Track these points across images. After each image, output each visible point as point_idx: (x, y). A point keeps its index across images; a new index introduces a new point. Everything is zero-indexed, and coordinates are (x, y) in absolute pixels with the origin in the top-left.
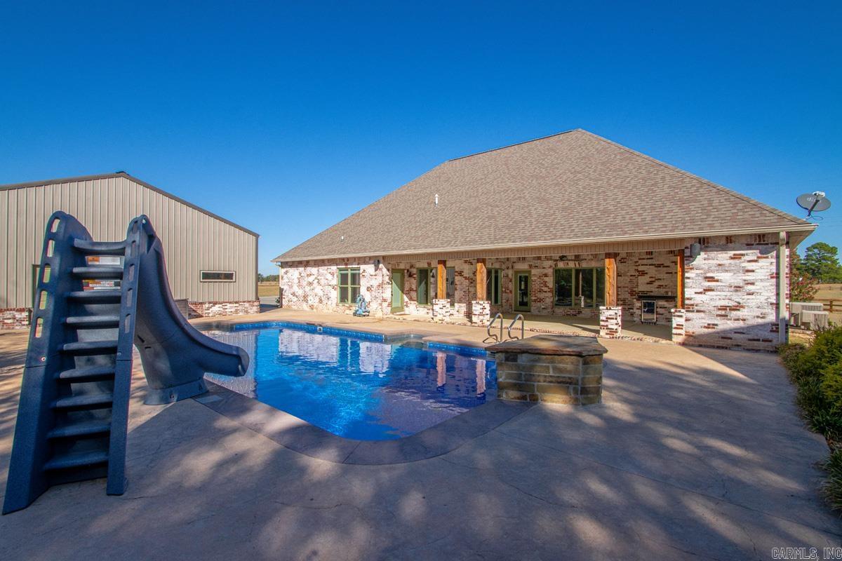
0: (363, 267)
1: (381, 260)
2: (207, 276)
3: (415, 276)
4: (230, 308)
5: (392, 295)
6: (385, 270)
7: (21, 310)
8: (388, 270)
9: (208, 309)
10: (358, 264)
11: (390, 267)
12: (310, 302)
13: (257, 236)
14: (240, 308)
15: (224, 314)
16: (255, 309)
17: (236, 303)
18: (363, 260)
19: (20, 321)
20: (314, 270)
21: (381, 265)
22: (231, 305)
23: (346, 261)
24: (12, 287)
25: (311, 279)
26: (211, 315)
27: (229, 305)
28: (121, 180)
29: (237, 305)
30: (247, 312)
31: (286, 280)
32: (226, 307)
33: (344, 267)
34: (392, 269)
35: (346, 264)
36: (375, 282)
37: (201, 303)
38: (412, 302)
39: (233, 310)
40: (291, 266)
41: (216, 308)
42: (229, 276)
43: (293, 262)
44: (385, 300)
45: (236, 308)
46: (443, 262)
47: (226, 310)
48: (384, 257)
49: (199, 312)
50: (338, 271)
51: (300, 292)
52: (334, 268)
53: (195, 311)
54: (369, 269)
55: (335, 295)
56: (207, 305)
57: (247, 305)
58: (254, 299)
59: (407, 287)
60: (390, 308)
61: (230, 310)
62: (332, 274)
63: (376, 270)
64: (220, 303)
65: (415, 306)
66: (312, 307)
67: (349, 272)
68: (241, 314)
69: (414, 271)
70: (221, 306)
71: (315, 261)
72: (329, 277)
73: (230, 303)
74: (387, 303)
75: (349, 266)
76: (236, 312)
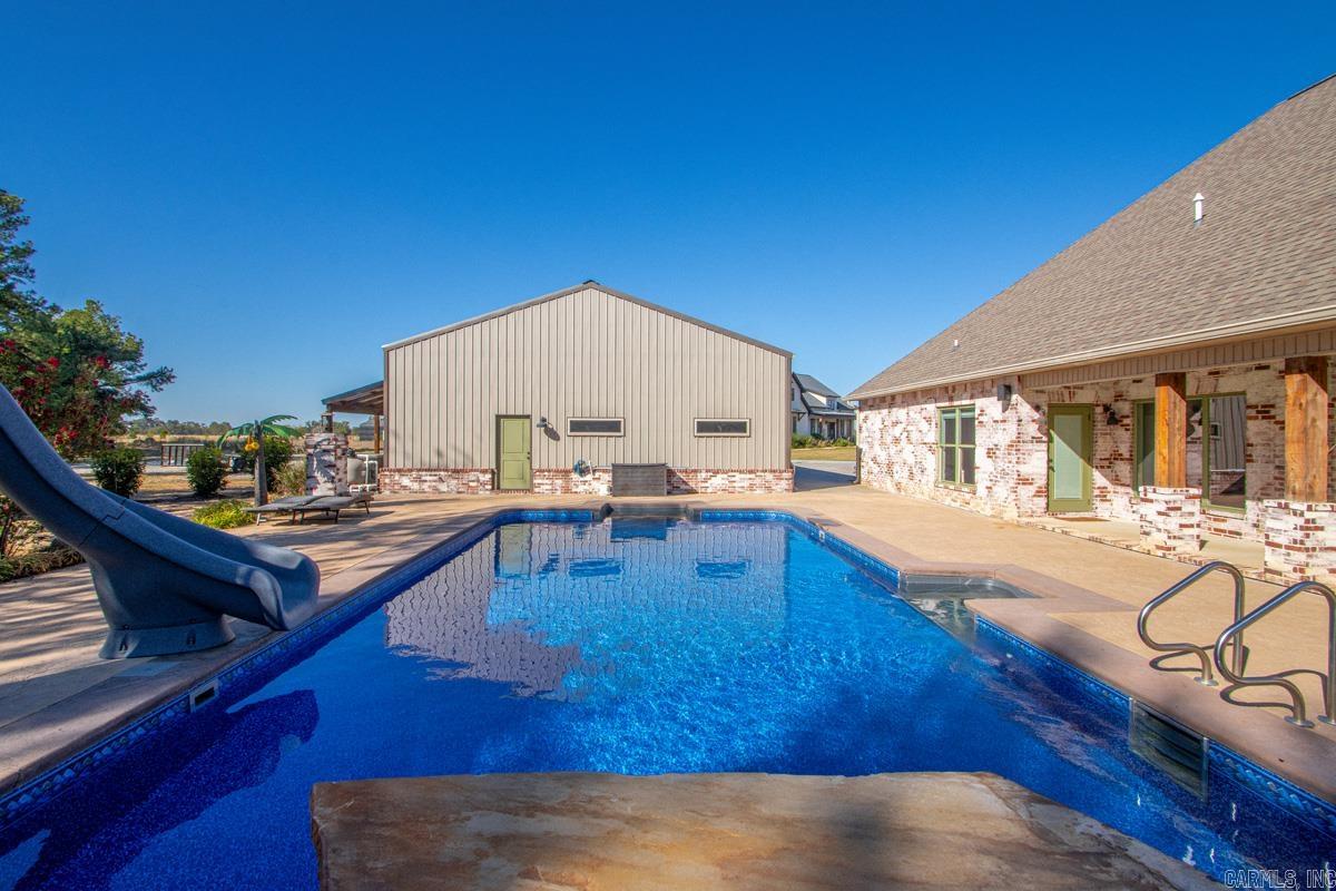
0: (980, 403)
1: (1015, 384)
2: (705, 427)
3: (1126, 421)
4: (741, 480)
5: (1050, 468)
6: (1025, 410)
7: (484, 472)
8: (1037, 408)
9: (705, 481)
10: (972, 397)
11: (1043, 400)
12: (896, 476)
13: (789, 356)
14: (758, 481)
15: (730, 490)
16: (784, 484)
17: (751, 472)
18: (979, 388)
19: (483, 484)
20: (900, 413)
21: (1015, 397)
22: (743, 476)
23: (949, 391)
24: (476, 441)
25: (897, 431)
26: (709, 490)
27: (738, 476)
28: (591, 295)
29: (752, 476)
30: (769, 489)
31: (865, 434)
32: (733, 479)
33: (947, 404)
34: (1050, 406)
35: (951, 399)
36: (1004, 437)
37: (695, 471)
38: (1121, 489)
39: (746, 484)
40: (871, 407)
41: (718, 480)
42: (739, 427)
43: (874, 399)
44: (1026, 481)
45: (751, 482)
46: (1177, 381)
47: (734, 484)
48: (1021, 378)
49: (692, 484)
50: (938, 413)
51: (882, 457)
52: (931, 408)
53: (686, 484)
54: (989, 406)
55: (933, 463)
56: (704, 475)
57: (769, 476)
58: (783, 468)
59: (1103, 447)
60: (1042, 502)
61: (740, 485)
62: (928, 420)
63: (1005, 410)
64: (724, 473)
65: (1126, 499)
66: (898, 486)
67: (957, 416)
68: (758, 492)
69: (1124, 408)
70: (725, 476)
71: (904, 394)
72: (924, 426)
73: (741, 472)
74: (1032, 489)
75: (956, 403)
76: (751, 487)
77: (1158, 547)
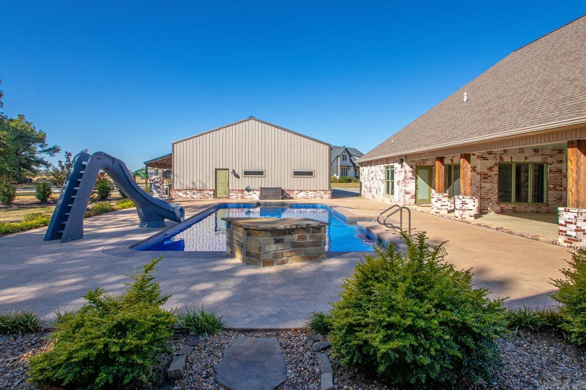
0: (395, 165)
1: (404, 159)
2: (296, 173)
4: (311, 194)
5: (416, 188)
6: (407, 168)
7: (211, 190)
8: (412, 167)
9: (297, 194)
10: (393, 163)
11: (414, 164)
12: (372, 193)
14: (317, 194)
15: (307, 198)
16: (328, 196)
17: (315, 191)
19: (211, 195)
20: (373, 168)
21: (404, 163)
22: (312, 192)
23: (387, 160)
24: (208, 179)
25: (372, 175)
26: (298, 198)
27: (310, 193)
28: (252, 122)
29: (315, 192)
30: (322, 197)
31: (363, 176)
32: (308, 194)
33: (387, 165)
34: (416, 166)
35: (388, 163)
36: (401, 177)
37: (293, 190)
39: (313, 195)
40: (365, 166)
41: (302, 194)
42: (310, 174)
43: (366, 162)
44: (407, 193)
45: (315, 195)
46: (441, 159)
47: (308, 196)
48: (405, 156)
49: (292, 195)
50: (384, 168)
51: (368, 185)
52: (382, 167)
53: (289, 195)
54: (397, 166)
55: (383, 187)
56: (296, 192)
57: (322, 193)
58: (327, 189)
60: (414, 200)
61: (310, 196)
62: (381, 171)
63: (401, 167)
66: (373, 197)
67: (390, 169)
68: (318, 198)
70: (305, 192)
71: (375, 161)
72: (380, 173)
73: (311, 191)
74: (410, 196)
75: (389, 165)
76: (315, 197)
77: (435, 212)
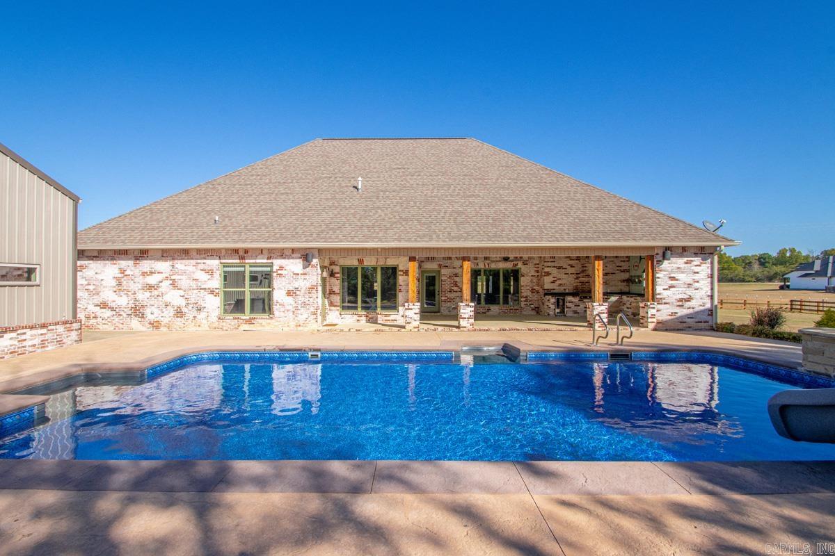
0: (277, 263)
1: (316, 253)
3: (337, 275)
4: (32, 338)
5: (321, 300)
6: (318, 268)
8: (322, 268)
10: (269, 258)
11: (323, 262)
12: (150, 317)
13: (75, 199)
14: (49, 336)
15: (20, 351)
17: (43, 326)
18: (282, 254)
21: (313, 261)
22: (34, 332)
23: (241, 253)
27: (29, 332)
29: (44, 331)
30: (60, 342)
32: (23, 337)
33: (238, 261)
35: (242, 258)
36: (303, 284)
38: (333, 308)
39: (37, 341)
42: (30, 271)
45: (42, 338)
46: (415, 259)
47: (25, 344)
48: (320, 250)
50: (221, 266)
51: (123, 301)
52: (214, 263)
54: (295, 265)
55: (214, 304)
57: (61, 329)
58: (70, 318)
59: (328, 289)
61: (30, 343)
62: (210, 272)
63: (305, 267)
64: (13, 330)
65: (338, 313)
66: (155, 325)
67: (248, 269)
68: (50, 348)
70: (14, 335)
71: (164, 251)
72: (203, 277)
73: (32, 328)
75: (247, 261)
76: (43, 344)
